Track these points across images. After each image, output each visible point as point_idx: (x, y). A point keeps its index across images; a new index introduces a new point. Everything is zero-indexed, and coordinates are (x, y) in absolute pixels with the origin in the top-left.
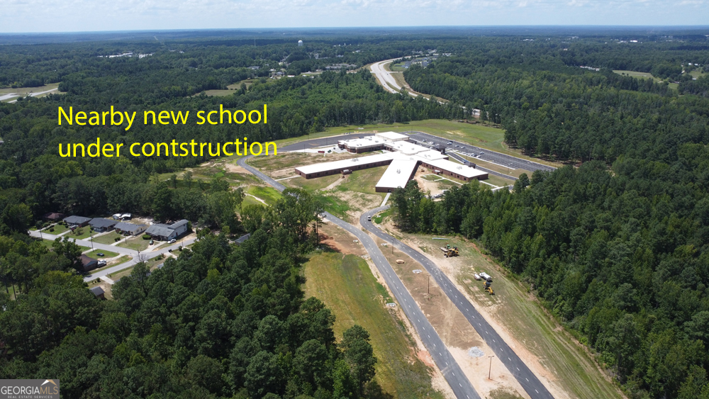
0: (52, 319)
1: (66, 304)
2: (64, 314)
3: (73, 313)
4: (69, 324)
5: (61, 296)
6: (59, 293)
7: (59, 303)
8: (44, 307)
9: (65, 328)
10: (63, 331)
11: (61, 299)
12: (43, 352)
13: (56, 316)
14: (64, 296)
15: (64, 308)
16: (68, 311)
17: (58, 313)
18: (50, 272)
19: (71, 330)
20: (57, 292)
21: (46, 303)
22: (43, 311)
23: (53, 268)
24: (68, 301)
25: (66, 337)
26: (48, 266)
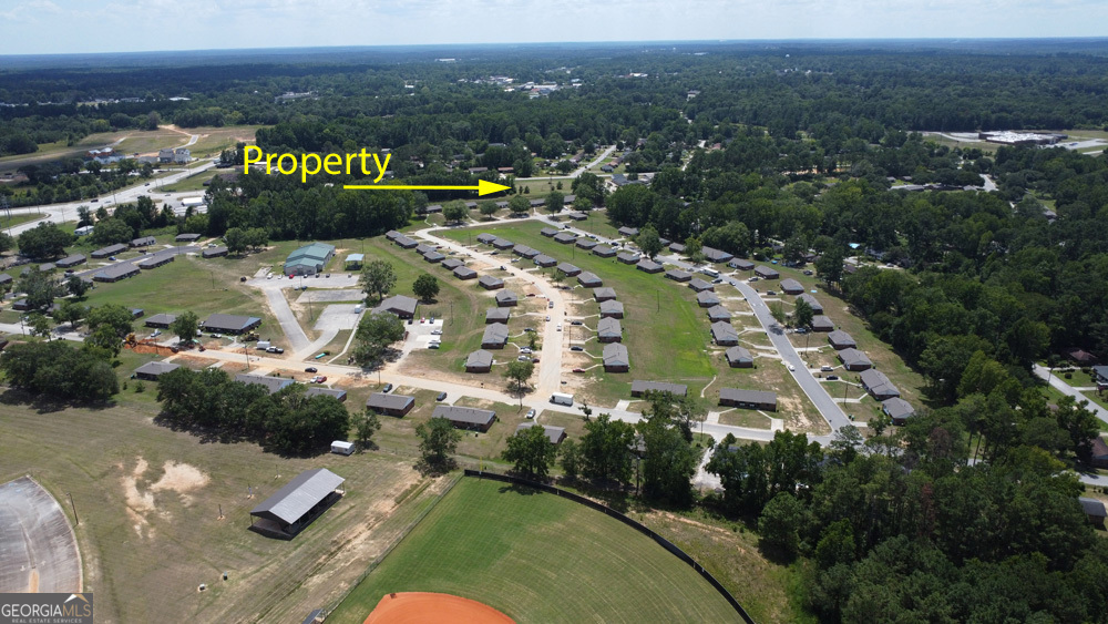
0: (1008, 520)
1: (1037, 511)
2: (1027, 521)
3: (1041, 528)
4: (1027, 541)
5: (1034, 494)
6: (1033, 489)
7: (1029, 503)
8: (1005, 498)
9: (1019, 543)
10: (1015, 545)
11: (1034, 499)
12: (975, 559)
13: (1016, 518)
14: (1039, 496)
15: (1031, 513)
16: (1035, 522)
17: (1020, 517)
18: (1036, 449)
19: (1027, 550)
20: (1032, 485)
21: (1010, 492)
22: (999, 501)
23: (1044, 445)
24: (1041, 507)
25: (1014, 557)
26: (1038, 438)
